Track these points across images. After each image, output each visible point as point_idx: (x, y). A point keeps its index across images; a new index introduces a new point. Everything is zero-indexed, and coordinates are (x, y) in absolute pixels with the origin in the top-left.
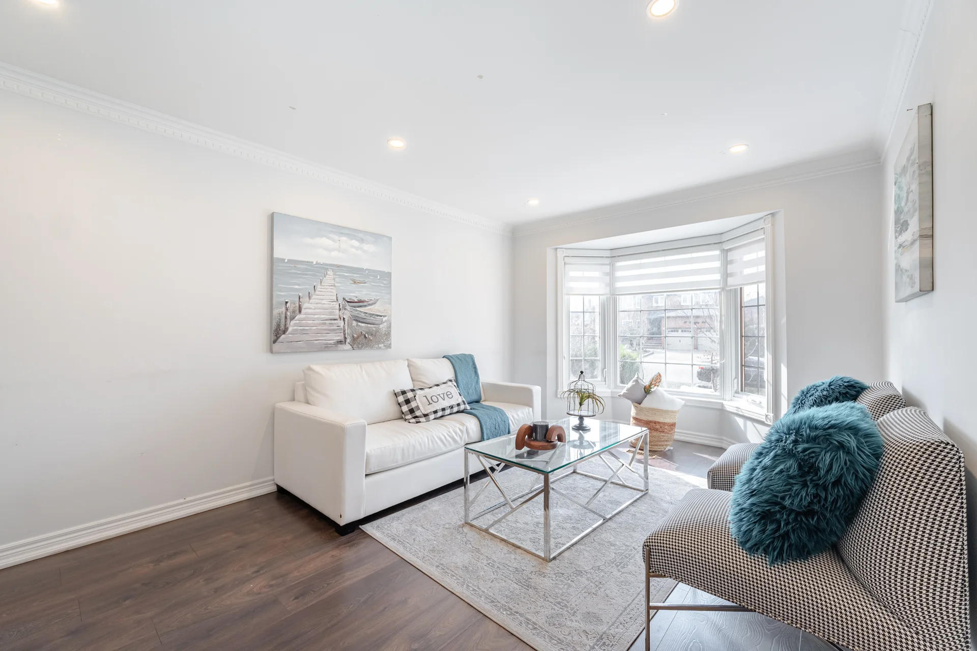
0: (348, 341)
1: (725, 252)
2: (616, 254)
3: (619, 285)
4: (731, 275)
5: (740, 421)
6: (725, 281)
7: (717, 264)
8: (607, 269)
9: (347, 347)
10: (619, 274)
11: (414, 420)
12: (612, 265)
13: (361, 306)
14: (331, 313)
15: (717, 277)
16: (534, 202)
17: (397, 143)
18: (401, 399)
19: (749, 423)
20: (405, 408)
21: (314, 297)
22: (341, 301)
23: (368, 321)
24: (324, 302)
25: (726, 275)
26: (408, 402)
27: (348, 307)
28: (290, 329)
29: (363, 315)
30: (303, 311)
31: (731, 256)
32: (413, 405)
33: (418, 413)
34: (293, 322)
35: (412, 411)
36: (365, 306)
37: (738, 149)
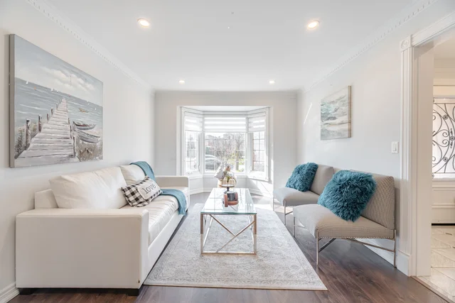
0: (77, 155)
1: (248, 118)
2: (205, 114)
3: (206, 127)
4: (250, 127)
5: (254, 182)
6: (248, 130)
7: (245, 123)
8: (201, 120)
9: (76, 159)
10: (206, 123)
11: (140, 205)
12: (203, 118)
13: (85, 129)
14: (65, 133)
15: (245, 127)
16: (182, 82)
17: (144, 23)
18: (128, 193)
19: (258, 182)
20: (132, 198)
21: (51, 119)
22: (71, 124)
23: (89, 140)
24: (59, 123)
25: (248, 127)
26: (133, 194)
27: (76, 129)
28: (31, 145)
29: (86, 136)
30: (42, 130)
31: (250, 120)
32: (137, 195)
33: (141, 200)
34: (34, 139)
35: (137, 199)
36: (87, 129)
37: (272, 82)
